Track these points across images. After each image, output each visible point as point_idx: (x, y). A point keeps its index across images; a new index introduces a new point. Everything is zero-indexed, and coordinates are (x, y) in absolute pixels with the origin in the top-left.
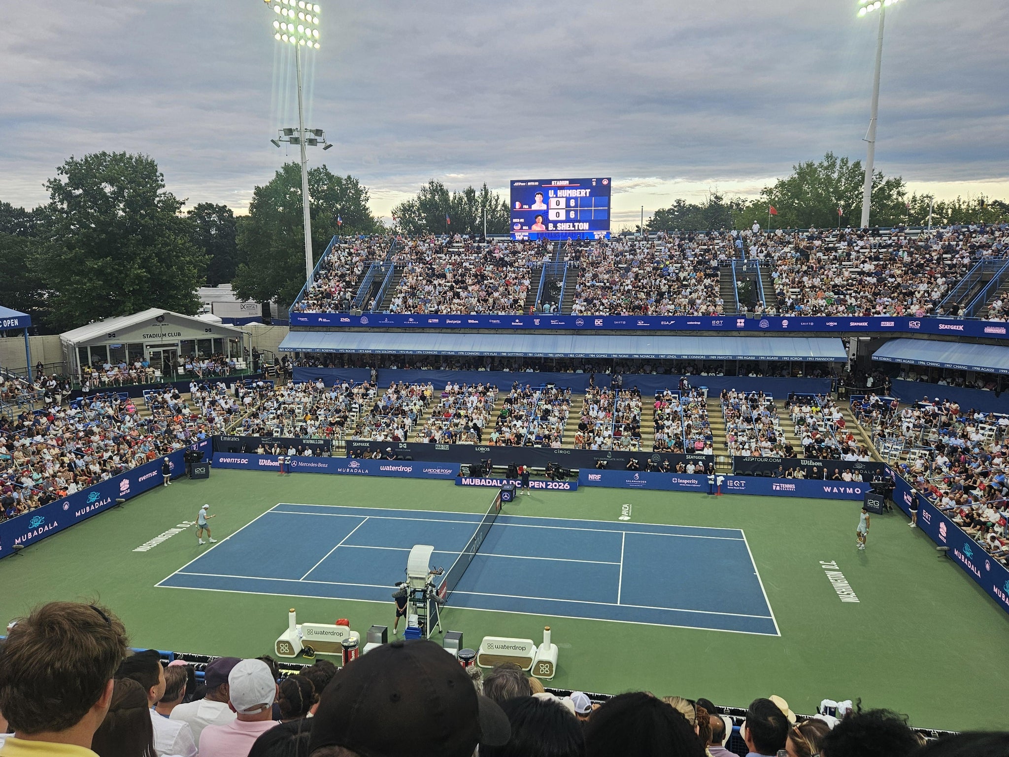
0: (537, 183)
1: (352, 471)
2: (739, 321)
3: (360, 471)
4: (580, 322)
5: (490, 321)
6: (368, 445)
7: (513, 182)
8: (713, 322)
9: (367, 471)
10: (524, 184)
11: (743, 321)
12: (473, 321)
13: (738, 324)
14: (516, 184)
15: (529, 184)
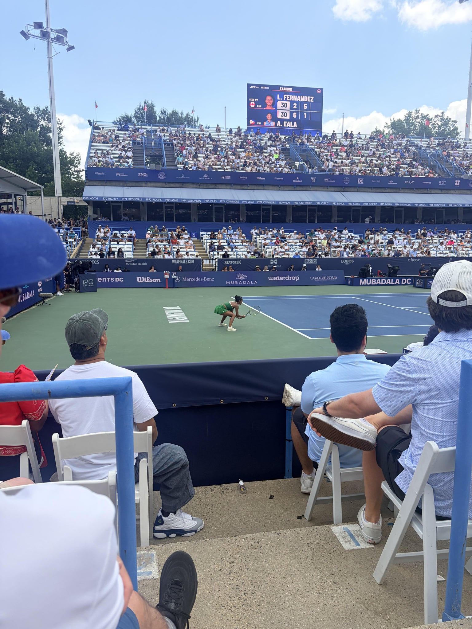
0: (268, 88)
1: (240, 283)
2: (456, 181)
3: (249, 282)
4: (347, 180)
5: (275, 178)
6: (240, 262)
7: (249, 85)
8: (440, 182)
9: (256, 282)
10: (258, 88)
11: (459, 181)
12: (260, 178)
13: (456, 184)
14: (252, 87)
15: (262, 88)
